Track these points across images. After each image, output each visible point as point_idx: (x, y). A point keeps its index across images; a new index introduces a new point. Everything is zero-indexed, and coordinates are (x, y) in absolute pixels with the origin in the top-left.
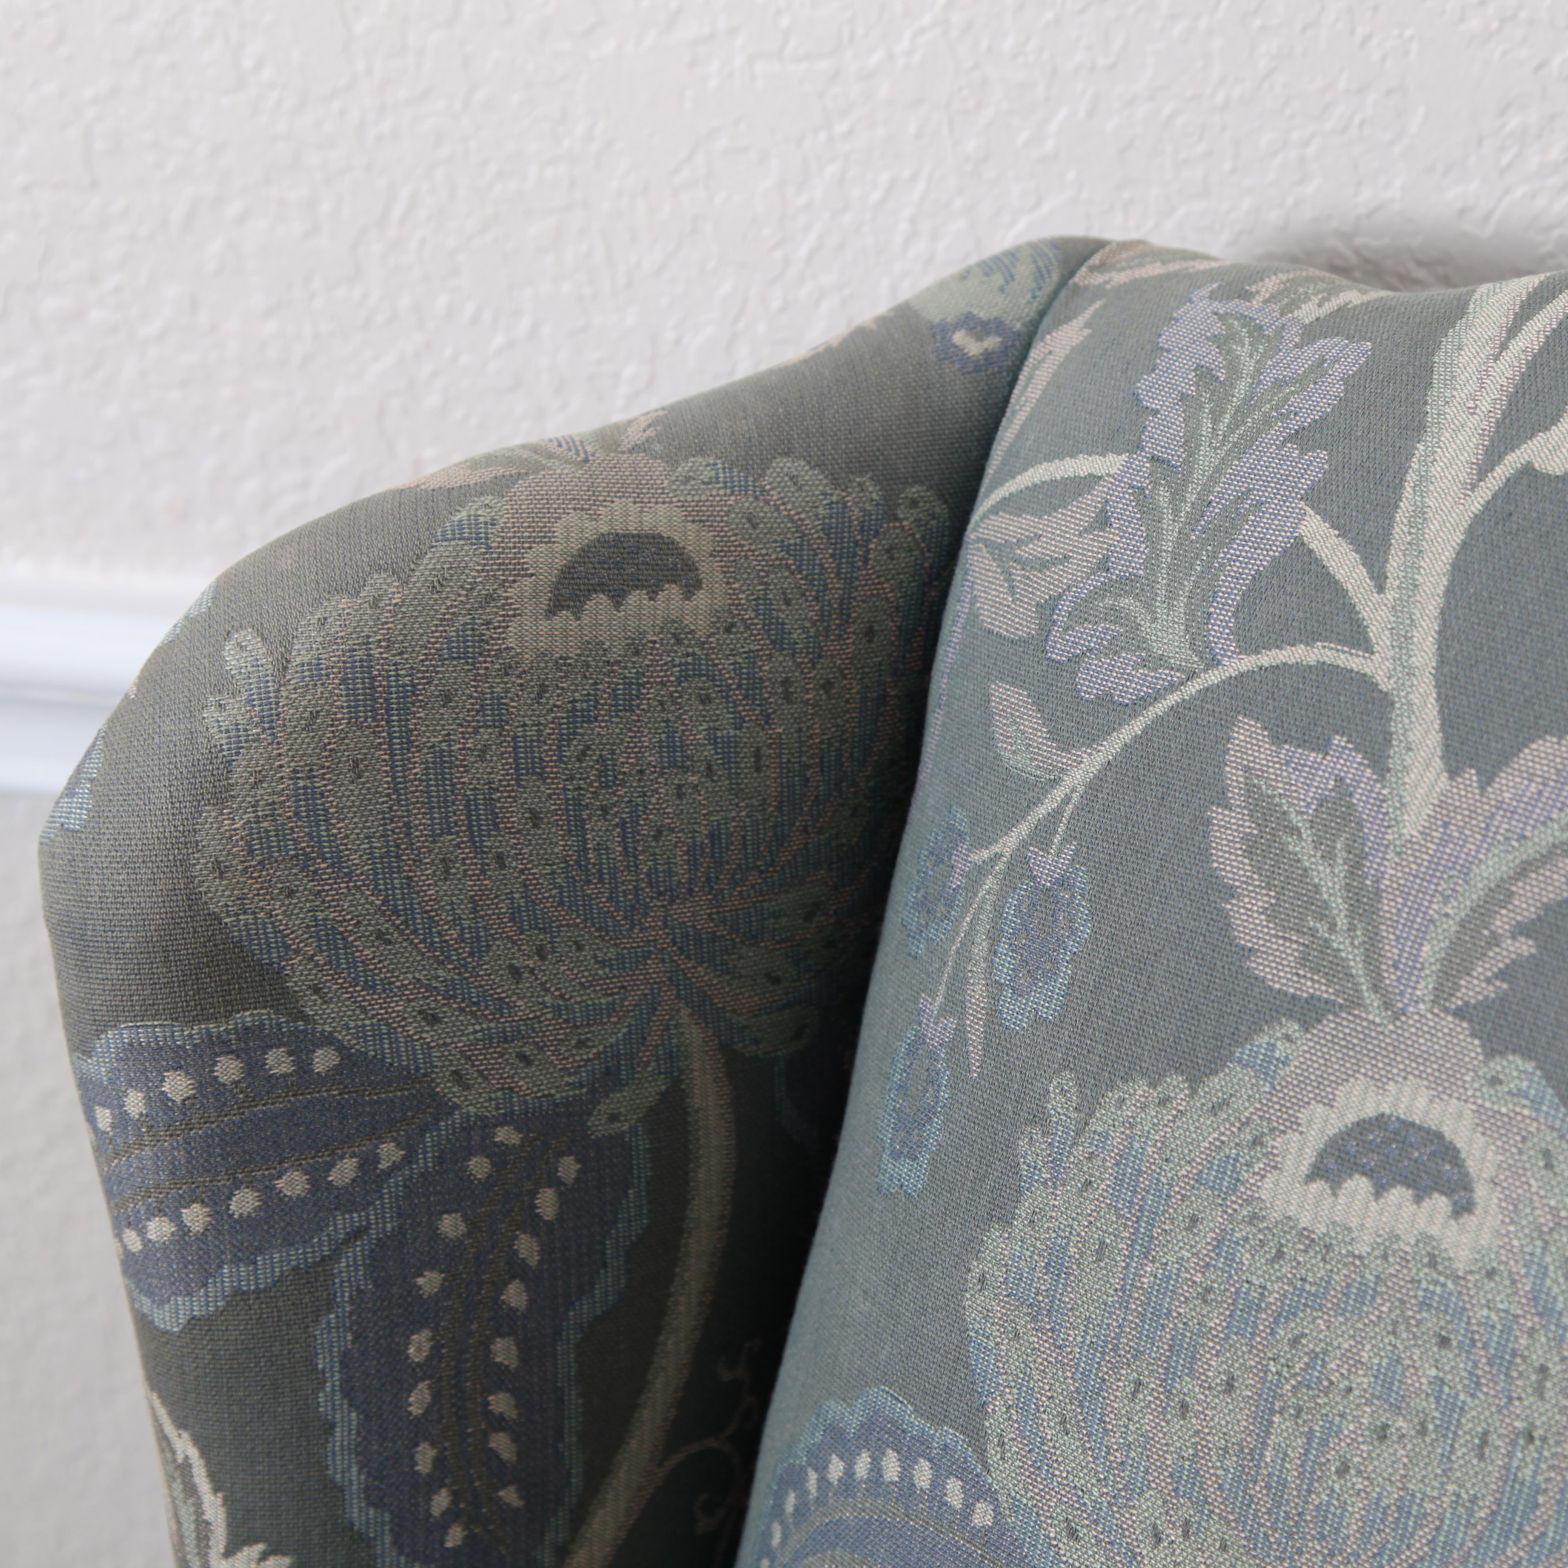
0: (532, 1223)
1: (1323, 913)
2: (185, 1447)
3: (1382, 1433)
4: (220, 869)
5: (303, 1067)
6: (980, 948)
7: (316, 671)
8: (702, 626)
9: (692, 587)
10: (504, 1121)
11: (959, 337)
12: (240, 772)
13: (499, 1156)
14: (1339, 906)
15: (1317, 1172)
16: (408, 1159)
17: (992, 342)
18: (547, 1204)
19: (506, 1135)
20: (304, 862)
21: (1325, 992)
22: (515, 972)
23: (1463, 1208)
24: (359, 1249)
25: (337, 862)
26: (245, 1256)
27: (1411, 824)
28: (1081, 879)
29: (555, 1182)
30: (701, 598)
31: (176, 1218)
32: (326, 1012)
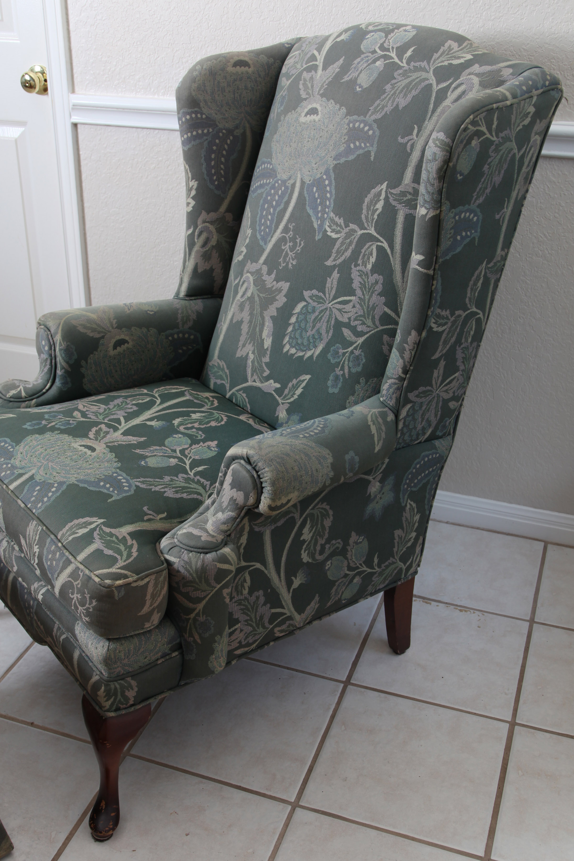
0: (227, 144)
1: (309, 89)
2: (187, 167)
3: (308, 141)
4: (194, 91)
5: (202, 117)
6: (277, 105)
7: (206, 69)
8: (250, 72)
9: (249, 67)
10: (224, 129)
11: (285, 45)
12: (197, 80)
13: (223, 133)
14: (310, 87)
15: (305, 116)
16: (213, 131)
17: (290, 45)
18: (229, 142)
19: (224, 131)
20: (203, 91)
21: (308, 96)
22: (226, 111)
23: (318, 114)
24: (206, 142)
25: (207, 92)
26: (194, 140)
27: (318, 77)
28: (287, 94)
29: (230, 139)
30: (250, 69)
31: (187, 135)
32: (205, 110)
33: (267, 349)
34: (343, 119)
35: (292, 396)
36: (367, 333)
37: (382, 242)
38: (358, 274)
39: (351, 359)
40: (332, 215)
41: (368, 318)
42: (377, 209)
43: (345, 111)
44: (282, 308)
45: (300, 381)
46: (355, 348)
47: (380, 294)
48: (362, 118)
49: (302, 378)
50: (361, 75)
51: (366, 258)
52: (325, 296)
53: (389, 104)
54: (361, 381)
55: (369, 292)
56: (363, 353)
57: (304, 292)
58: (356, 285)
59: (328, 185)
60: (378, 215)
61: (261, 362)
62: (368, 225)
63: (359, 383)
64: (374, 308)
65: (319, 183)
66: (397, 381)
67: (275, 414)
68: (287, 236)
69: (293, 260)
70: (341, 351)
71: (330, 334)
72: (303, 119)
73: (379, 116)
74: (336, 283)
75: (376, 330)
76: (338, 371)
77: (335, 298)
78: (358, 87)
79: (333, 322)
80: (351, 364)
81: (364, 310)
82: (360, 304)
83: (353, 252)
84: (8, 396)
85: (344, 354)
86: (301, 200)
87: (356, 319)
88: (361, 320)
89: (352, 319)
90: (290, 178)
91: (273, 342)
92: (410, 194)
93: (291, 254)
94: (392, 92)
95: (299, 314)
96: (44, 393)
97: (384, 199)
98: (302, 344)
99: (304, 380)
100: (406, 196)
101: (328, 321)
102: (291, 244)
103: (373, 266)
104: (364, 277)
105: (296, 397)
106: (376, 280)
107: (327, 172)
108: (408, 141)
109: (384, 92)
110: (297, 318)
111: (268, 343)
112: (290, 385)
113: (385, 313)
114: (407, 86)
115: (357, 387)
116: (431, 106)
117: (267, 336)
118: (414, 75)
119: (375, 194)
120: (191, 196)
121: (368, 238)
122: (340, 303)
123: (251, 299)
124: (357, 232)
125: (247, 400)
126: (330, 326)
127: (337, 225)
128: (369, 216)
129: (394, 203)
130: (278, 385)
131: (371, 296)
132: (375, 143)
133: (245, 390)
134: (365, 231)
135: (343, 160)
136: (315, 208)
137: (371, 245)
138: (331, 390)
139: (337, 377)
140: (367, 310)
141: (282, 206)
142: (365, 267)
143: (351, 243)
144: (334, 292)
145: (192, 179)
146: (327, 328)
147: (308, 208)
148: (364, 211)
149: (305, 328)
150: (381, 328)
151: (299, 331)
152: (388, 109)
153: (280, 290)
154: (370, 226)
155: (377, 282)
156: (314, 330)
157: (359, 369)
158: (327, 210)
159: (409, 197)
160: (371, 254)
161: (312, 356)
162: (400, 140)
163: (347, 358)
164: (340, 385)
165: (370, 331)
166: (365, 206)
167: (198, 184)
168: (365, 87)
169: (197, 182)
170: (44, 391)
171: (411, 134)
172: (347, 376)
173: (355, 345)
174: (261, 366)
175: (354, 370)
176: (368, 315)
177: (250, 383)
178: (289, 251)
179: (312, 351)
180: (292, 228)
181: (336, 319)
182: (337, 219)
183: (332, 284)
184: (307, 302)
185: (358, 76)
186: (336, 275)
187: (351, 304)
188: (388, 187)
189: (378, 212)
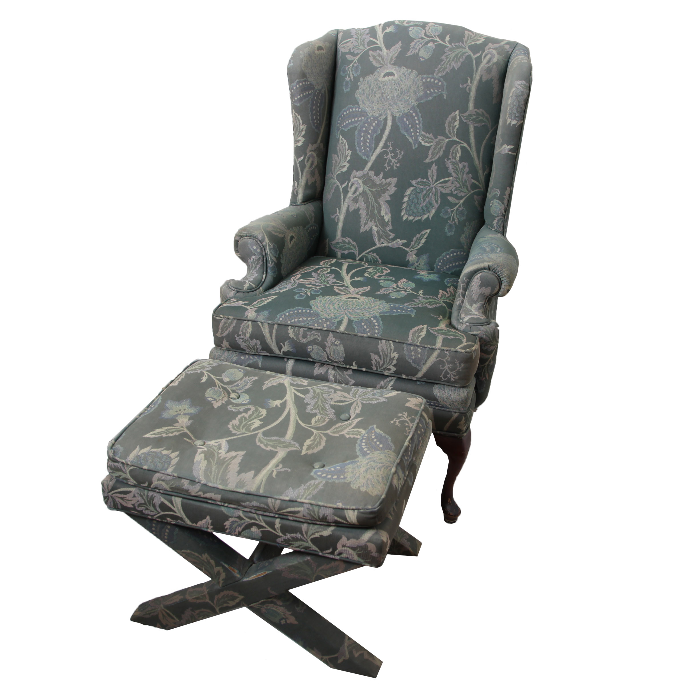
0: (319, 99)
1: (380, 61)
4: (303, 67)
5: (308, 83)
6: (351, 72)
7: (306, 53)
8: (324, 53)
9: (324, 50)
10: (318, 90)
12: (303, 60)
14: (381, 60)
15: (383, 77)
16: (313, 92)
20: (307, 67)
21: (381, 66)
22: (318, 78)
23: (394, 76)
24: (311, 99)
25: (309, 67)
26: (304, 99)
27: (385, 54)
28: (359, 65)
29: (320, 96)
31: (300, 96)
32: (309, 79)
33: (388, 221)
34: (416, 77)
35: (418, 245)
36: (465, 196)
37: (463, 144)
38: (451, 164)
39: (458, 213)
40: (423, 133)
41: (464, 187)
42: (456, 126)
43: (417, 72)
44: (393, 194)
45: (422, 234)
46: (460, 206)
47: (468, 173)
48: (431, 76)
49: (424, 232)
50: (421, 52)
51: (454, 154)
52: (429, 181)
53: (448, 67)
54: (466, 224)
55: (461, 173)
56: (465, 209)
57: (411, 181)
58: (451, 170)
59: (415, 116)
60: (457, 129)
61: (386, 231)
62: (452, 136)
63: (465, 226)
64: (466, 181)
65: (408, 115)
66: (502, 217)
67: (406, 259)
68: (388, 150)
69: (396, 163)
70: (450, 210)
71: (439, 202)
72: (381, 79)
73: (443, 74)
74: (436, 172)
75: (470, 194)
76: (450, 222)
77: (437, 181)
78: (421, 59)
79: (439, 195)
80: (458, 216)
81: (460, 184)
82: (457, 181)
83: (444, 152)
84: (244, 289)
85: (452, 211)
86: (394, 126)
87: (455, 190)
88: (459, 190)
89: (453, 190)
90: (381, 115)
91: (392, 216)
92: (474, 115)
93: (395, 160)
94: (448, 60)
95: (410, 195)
96: (264, 282)
97: (459, 120)
98: (418, 212)
99: (426, 233)
100: (472, 117)
101: (435, 195)
102: (392, 154)
103: (460, 158)
104: (455, 165)
105: (421, 245)
106: (464, 165)
107: (413, 108)
108: (467, 86)
109: (442, 61)
110: (409, 198)
111: (388, 217)
112: (415, 239)
113: (473, 183)
114: (456, 56)
115: (465, 228)
116: (475, 67)
117: (386, 213)
118: (458, 51)
119: (452, 118)
120: (302, 135)
121: (453, 143)
122: (441, 183)
123: (364, 193)
124: (444, 140)
125: (377, 257)
126: (438, 198)
127: (428, 138)
128: (451, 130)
129: (465, 121)
130: (405, 241)
131: (463, 175)
132: (445, 89)
133: (374, 251)
134: (450, 139)
135: (423, 101)
136: (408, 131)
137: (456, 147)
138: (448, 234)
139: (451, 226)
140: (462, 183)
141: (378, 133)
142: (455, 159)
143: (441, 148)
144: (435, 177)
145: (303, 124)
146: (435, 199)
147: (402, 131)
148: (447, 128)
149: (417, 202)
150: (472, 192)
151: (412, 206)
152: (449, 69)
153: (390, 184)
154: (452, 135)
155: (464, 167)
156: (426, 202)
157: (464, 218)
158: (418, 130)
159: (474, 117)
160: (458, 151)
161: (428, 217)
162: (461, 86)
163: (455, 213)
164: (454, 230)
165: (466, 195)
166: (446, 125)
167: (307, 127)
168: (427, 58)
169: (306, 126)
170: (263, 280)
171: (467, 82)
172: (457, 223)
173: (459, 205)
174: (386, 233)
175: (461, 219)
176: (463, 185)
177: (378, 246)
178: (391, 158)
179: (428, 215)
180: (391, 145)
181: (441, 192)
182: (427, 135)
183: (433, 173)
184: (415, 187)
185: (419, 52)
186: (434, 168)
187: (450, 182)
188: (459, 113)
189: (456, 127)
